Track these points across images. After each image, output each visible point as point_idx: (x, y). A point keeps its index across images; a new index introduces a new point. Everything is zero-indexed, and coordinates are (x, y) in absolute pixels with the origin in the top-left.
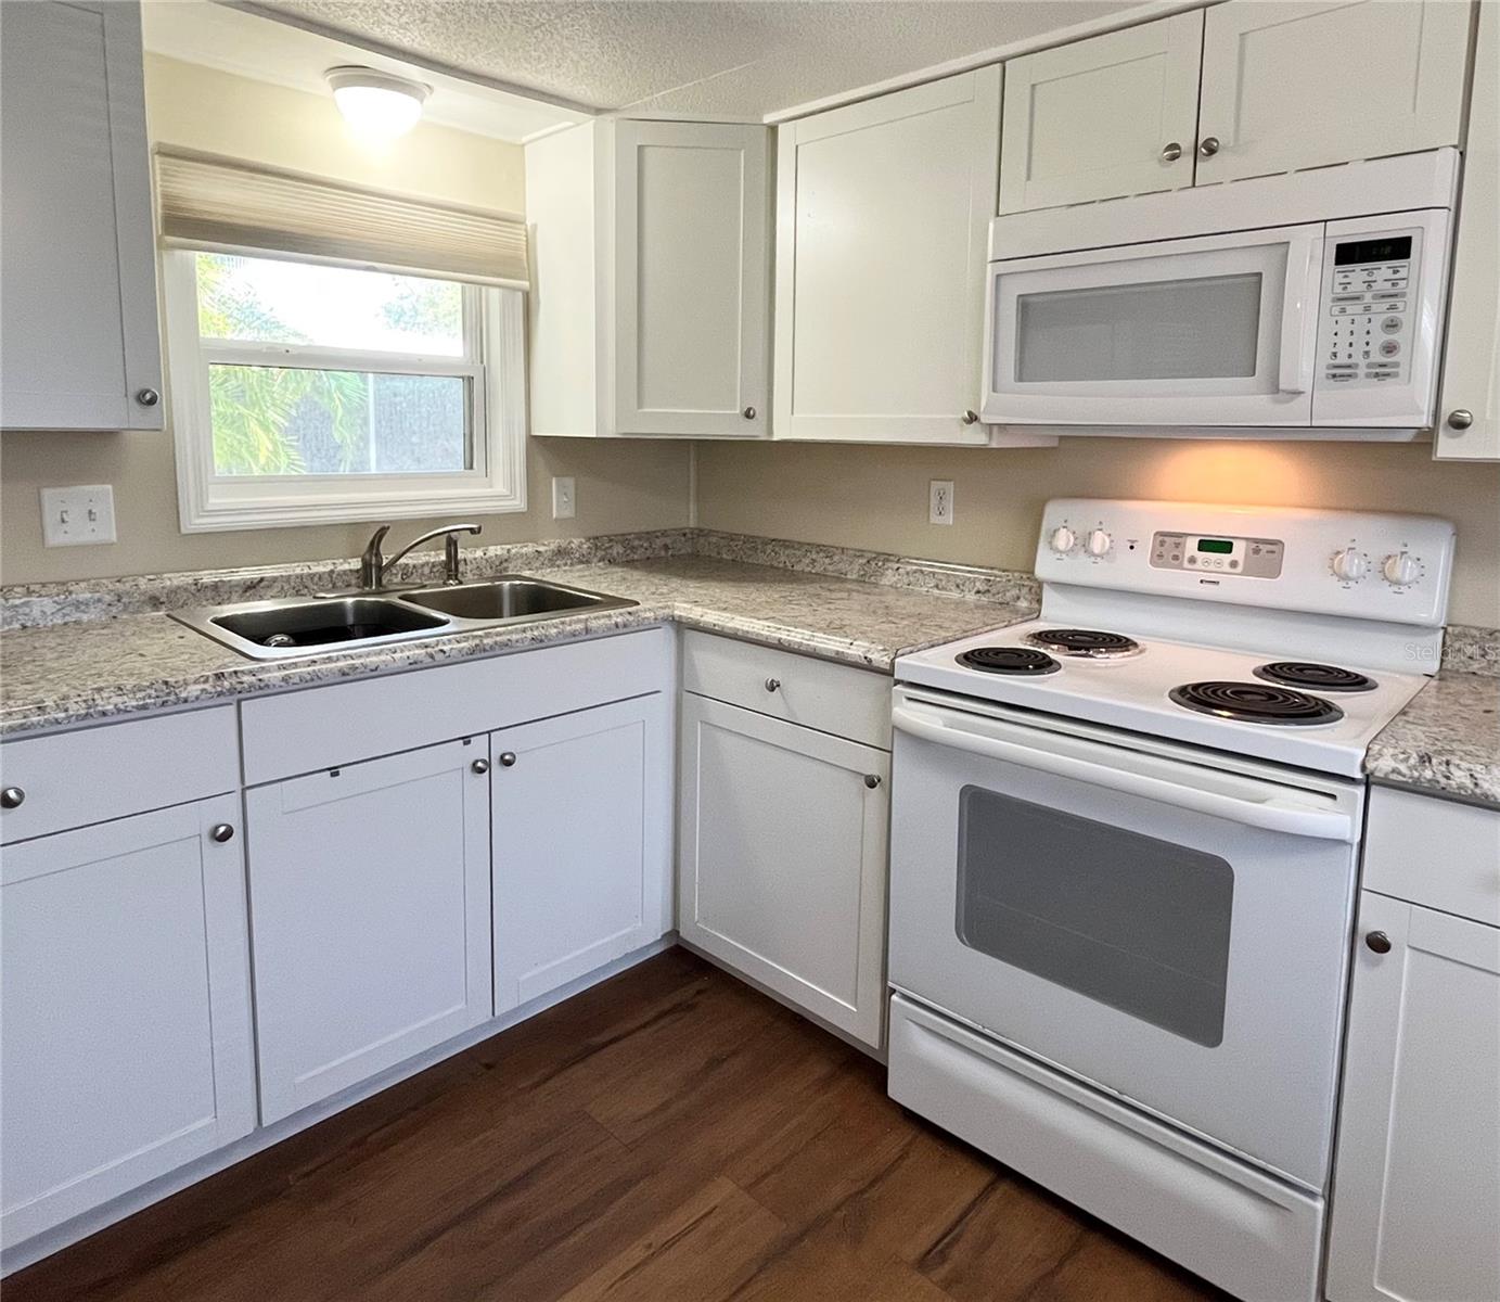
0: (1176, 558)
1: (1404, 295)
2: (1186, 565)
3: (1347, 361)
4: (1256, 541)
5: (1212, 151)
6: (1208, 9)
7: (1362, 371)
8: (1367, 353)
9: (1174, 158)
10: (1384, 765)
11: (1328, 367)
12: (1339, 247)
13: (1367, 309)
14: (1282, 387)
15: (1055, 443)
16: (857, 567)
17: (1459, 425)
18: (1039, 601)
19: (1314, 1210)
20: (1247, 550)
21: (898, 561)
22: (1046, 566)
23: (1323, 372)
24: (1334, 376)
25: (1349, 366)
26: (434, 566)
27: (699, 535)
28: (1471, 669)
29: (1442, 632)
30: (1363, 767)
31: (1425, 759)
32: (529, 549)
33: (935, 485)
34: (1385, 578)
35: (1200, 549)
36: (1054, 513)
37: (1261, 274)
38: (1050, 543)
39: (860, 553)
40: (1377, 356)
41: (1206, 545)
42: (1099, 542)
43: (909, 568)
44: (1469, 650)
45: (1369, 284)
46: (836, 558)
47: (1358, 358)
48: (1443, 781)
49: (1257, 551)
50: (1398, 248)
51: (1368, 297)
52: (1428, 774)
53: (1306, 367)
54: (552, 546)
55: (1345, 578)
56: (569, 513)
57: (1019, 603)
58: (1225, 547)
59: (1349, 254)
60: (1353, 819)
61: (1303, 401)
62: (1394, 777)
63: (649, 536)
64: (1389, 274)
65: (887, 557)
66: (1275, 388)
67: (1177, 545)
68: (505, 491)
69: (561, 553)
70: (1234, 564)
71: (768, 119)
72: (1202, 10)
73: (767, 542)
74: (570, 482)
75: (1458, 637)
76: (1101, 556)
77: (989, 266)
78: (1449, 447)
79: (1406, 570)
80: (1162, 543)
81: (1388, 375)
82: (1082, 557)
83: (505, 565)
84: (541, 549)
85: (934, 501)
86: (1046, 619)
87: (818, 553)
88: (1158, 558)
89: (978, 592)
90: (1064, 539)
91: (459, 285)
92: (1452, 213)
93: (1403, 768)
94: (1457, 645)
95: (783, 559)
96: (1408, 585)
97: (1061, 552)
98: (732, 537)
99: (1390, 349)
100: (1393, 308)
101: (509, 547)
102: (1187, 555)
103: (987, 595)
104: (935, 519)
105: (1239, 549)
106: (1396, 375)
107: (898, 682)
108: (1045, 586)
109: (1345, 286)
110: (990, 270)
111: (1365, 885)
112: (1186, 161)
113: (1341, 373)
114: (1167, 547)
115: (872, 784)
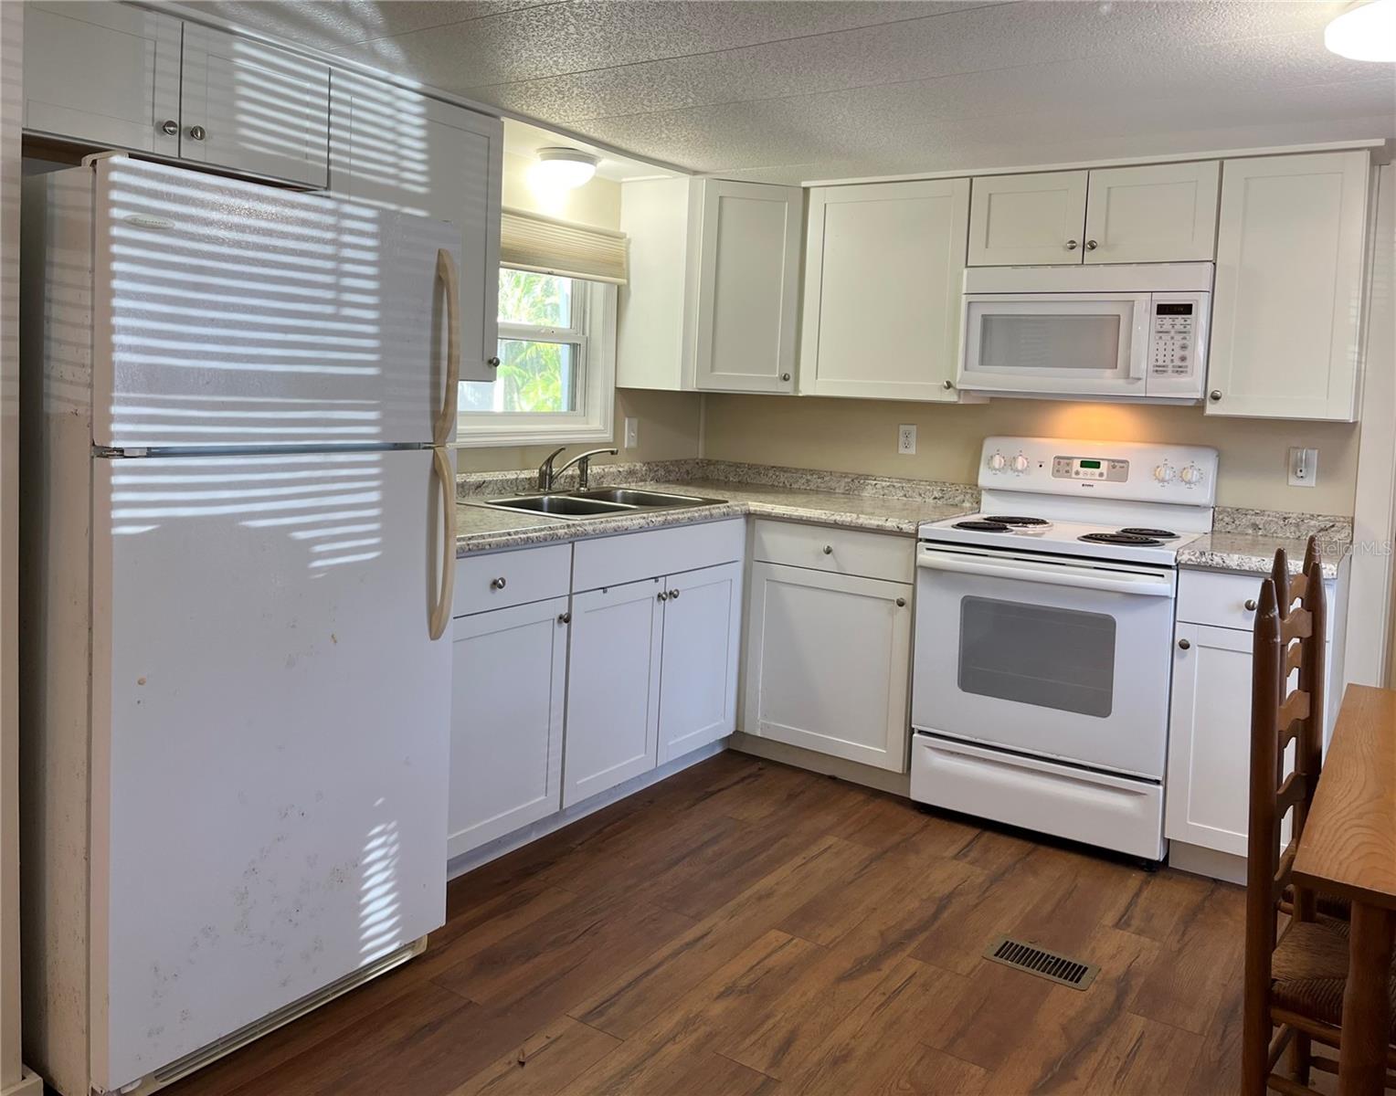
0: (1067, 472)
1: (1189, 332)
2: (1074, 476)
3: (1162, 363)
4: (1113, 461)
5: (1093, 248)
6: (1091, 172)
7: (1170, 369)
8: (1172, 361)
9: (1072, 248)
10: (1184, 558)
11: (1154, 366)
12: (1159, 306)
13: (1172, 338)
14: (1131, 375)
15: (988, 402)
16: (843, 484)
17: (1216, 398)
18: (979, 502)
19: (1159, 790)
20: (1108, 466)
21: (875, 480)
22: (985, 478)
23: (1151, 368)
24: (1157, 371)
25: (1164, 366)
26: (566, 478)
27: (708, 465)
28: (1228, 530)
29: (1212, 510)
30: (1176, 560)
31: (1202, 554)
32: (614, 469)
33: (902, 428)
34: (1183, 480)
35: (1081, 466)
36: (990, 446)
37: (1119, 316)
38: (988, 464)
39: (845, 475)
40: (1178, 363)
41: (1084, 464)
42: (1020, 463)
43: (884, 484)
44: (1226, 519)
45: (1173, 326)
46: (826, 479)
47: (1168, 362)
48: (1210, 562)
49: (1114, 467)
50: (1186, 309)
51: (1172, 333)
52: (1204, 560)
53: (1144, 366)
54: (626, 468)
55: (1163, 481)
56: (633, 444)
57: (964, 505)
58: (1096, 465)
59: (1163, 310)
60: (1172, 584)
61: (1142, 383)
62: (1189, 563)
63: (677, 463)
64: (1182, 322)
65: (867, 477)
66: (1127, 376)
67: (1068, 464)
68: (601, 427)
69: (631, 473)
70: (1101, 475)
71: (804, 184)
72: (1087, 171)
73: (767, 469)
74: (635, 421)
75: (1220, 513)
76: (1022, 472)
77: (964, 296)
78: (1212, 409)
79: (1192, 475)
80: (1059, 463)
81: (1182, 372)
82: (1010, 472)
83: (602, 480)
84: (621, 469)
85: (902, 439)
86: (984, 513)
87: (812, 475)
88: (1057, 472)
89: (935, 498)
90: (997, 462)
91: (570, 280)
92: (1211, 294)
93: (1193, 558)
94: (1220, 517)
95: (782, 480)
96: (1194, 483)
97: (996, 470)
98: (738, 465)
99: (1183, 359)
100: (1184, 338)
101: (602, 467)
102: (1074, 470)
103: (942, 500)
104: (902, 450)
105: (1104, 465)
106: (1186, 372)
107: (921, 540)
108: (983, 492)
109: (1161, 326)
110: (964, 300)
111: (1178, 619)
112: (1079, 250)
113: (1160, 370)
114: (1062, 465)
115: (901, 604)
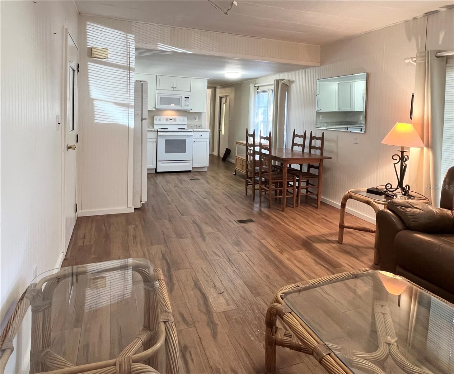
1: (189, 101)
2: (169, 121)
4: (174, 119)
5: (175, 88)
9: (172, 88)
12: (185, 97)
14: (181, 107)
17: (192, 109)
18: (153, 127)
19: (192, 161)
34: (184, 121)
37: (180, 98)
41: (170, 119)
42: (161, 120)
44: (188, 126)
50: (188, 98)
53: (183, 105)
55: (181, 121)
58: (172, 119)
72: (174, 77)
78: (190, 111)
88: (166, 121)
92: (191, 96)
97: (156, 121)
106: (188, 106)
107: (158, 132)
108: (154, 124)
109: (185, 100)
110: (157, 94)
114: (167, 120)
115: (155, 142)
